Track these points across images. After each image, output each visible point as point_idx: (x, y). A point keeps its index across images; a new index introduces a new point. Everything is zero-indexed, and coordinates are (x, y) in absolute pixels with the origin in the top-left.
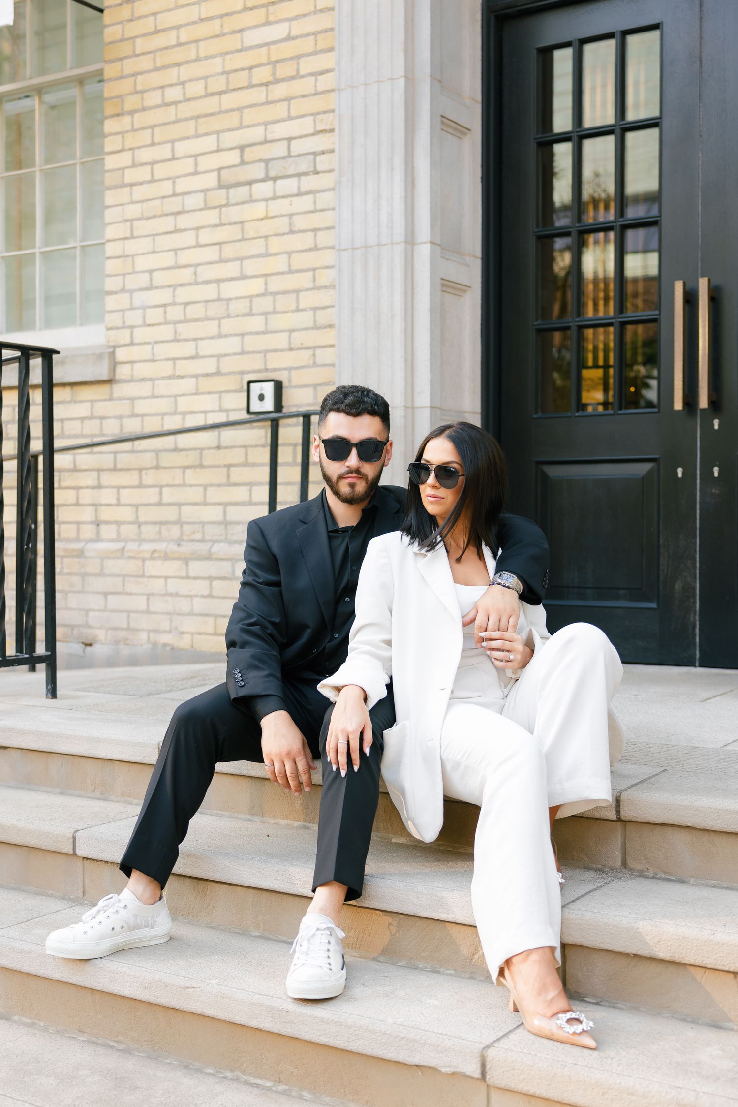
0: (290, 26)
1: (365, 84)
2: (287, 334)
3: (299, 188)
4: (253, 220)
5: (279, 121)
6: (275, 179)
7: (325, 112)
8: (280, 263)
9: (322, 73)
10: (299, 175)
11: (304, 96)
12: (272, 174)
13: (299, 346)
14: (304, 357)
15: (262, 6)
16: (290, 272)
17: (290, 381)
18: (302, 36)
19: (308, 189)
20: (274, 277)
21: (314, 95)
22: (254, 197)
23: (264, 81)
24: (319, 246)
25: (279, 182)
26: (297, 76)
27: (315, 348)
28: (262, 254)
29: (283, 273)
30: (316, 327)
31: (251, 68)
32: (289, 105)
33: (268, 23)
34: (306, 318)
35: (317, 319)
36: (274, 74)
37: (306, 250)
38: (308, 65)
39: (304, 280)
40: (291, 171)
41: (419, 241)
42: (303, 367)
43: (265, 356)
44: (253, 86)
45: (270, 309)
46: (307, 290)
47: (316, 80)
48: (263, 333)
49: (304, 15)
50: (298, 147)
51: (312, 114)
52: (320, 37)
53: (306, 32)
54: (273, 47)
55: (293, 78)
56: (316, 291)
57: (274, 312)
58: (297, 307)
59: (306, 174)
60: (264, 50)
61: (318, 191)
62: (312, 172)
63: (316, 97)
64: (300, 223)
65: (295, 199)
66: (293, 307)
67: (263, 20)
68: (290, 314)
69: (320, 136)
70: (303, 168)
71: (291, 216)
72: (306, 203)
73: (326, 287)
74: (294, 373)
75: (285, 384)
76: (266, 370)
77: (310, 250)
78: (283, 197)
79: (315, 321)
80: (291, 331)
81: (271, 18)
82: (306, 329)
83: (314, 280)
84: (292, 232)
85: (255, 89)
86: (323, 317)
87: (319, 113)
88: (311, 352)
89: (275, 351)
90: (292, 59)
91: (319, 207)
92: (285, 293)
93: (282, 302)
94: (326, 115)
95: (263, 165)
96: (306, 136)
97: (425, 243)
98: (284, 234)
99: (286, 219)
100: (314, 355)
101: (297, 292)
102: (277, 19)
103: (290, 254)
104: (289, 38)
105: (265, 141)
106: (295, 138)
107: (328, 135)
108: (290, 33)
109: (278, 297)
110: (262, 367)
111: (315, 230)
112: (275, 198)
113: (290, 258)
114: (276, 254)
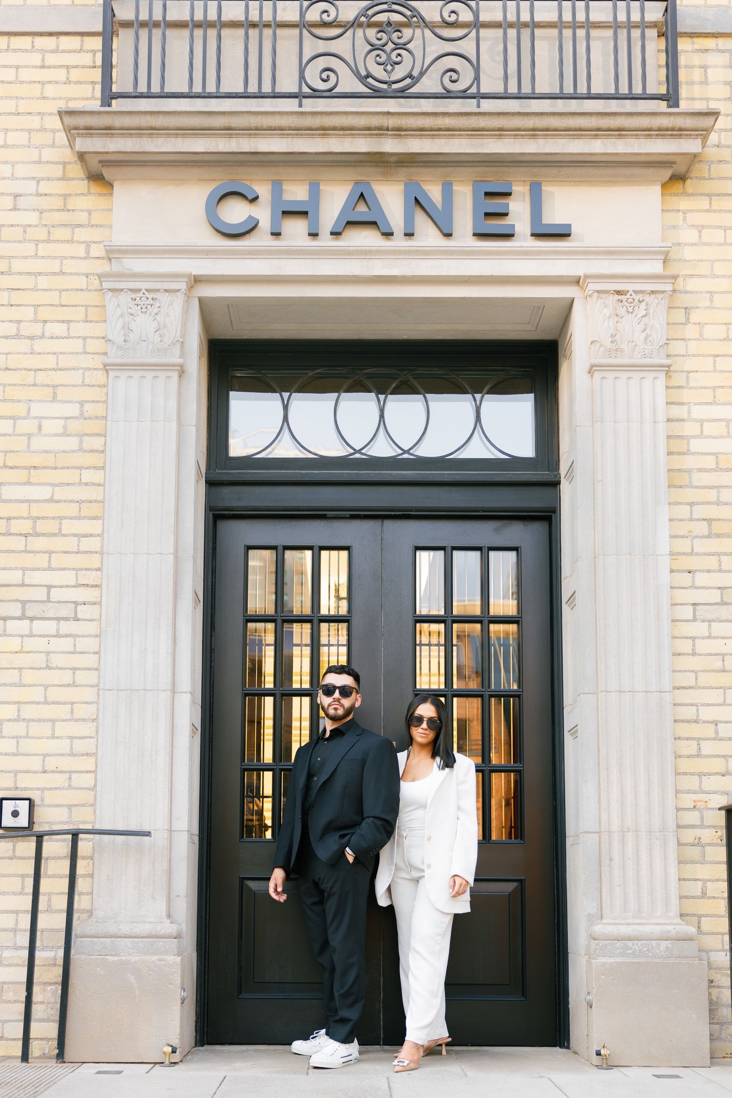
0: (53, 490)
1: (135, 554)
2: (42, 757)
3: (58, 630)
4: (7, 652)
5: (39, 569)
6: (32, 619)
7: (87, 569)
8: (37, 694)
9: (85, 536)
10: (58, 619)
11: (66, 552)
12: (29, 614)
13: (56, 769)
14: (60, 780)
15: (25, 468)
16: (46, 702)
17: (42, 800)
18: (65, 501)
19: (68, 633)
20: (28, 705)
21: (76, 553)
22: (8, 632)
23: (23, 532)
24: (77, 683)
25: (35, 622)
26: (59, 534)
27: (71, 772)
28: (15, 684)
29: (38, 703)
30: (72, 754)
31: (9, 519)
32: (50, 557)
33: (29, 483)
34: (63, 746)
35: (74, 747)
36: (34, 528)
37: (64, 686)
38: (68, 527)
39: (63, 711)
40: (50, 614)
41: (179, 691)
42: (56, 788)
43: (15, 776)
44: (11, 534)
45: (24, 734)
46: (64, 720)
47: (79, 541)
48: (14, 755)
49: (68, 484)
50: (55, 594)
51: (74, 569)
52: (83, 505)
53: (70, 498)
54: (33, 505)
55: (54, 535)
56: (73, 722)
57: (27, 736)
58: (53, 734)
59: (66, 619)
60: (26, 505)
61: (78, 636)
62: (72, 618)
63: (79, 555)
64: (56, 660)
65: (52, 639)
66: (49, 734)
67: (25, 480)
68: (45, 740)
69: (82, 589)
70: (63, 613)
71: (48, 653)
72: (66, 644)
73: (84, 720)
74: (46, 793)
75: (37, 802)
76: (16, 788)
77: (69, 685)
78: (40, 636)
79: (72, 749)
80: (45, 756)
81: (33, 480)
82: (62, 755)
83: (72, 712)
84: (48, 667)
85: (13, 537)
86: (80, 746)
87: (81, 570)
88: (67, 775)
89: (27, 772)
90: (54, 518)
91: (77, 650)
92: (39, 720)
93: (35, 729)
94: (89, 572)
95: (19, 605)
96: (67, 586)
97: (185, 692)
98: (40, 668)
99: (43, 656)
100: (70, 778)
101: (53, 721)
102: (40, 482)
103: (46, 687)
104: (51, 500)
105: (23, 585)
106: (55, 587)
107: (89, 589)
108: (53, 496)
109: (31, 724)
110: (12, 785)
111: (74, 669)
112: (31, 635)
113: (46, 691)
114: (30, 686)
